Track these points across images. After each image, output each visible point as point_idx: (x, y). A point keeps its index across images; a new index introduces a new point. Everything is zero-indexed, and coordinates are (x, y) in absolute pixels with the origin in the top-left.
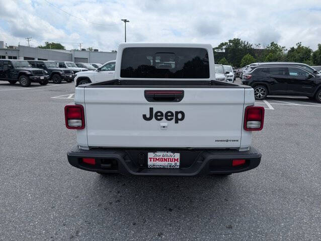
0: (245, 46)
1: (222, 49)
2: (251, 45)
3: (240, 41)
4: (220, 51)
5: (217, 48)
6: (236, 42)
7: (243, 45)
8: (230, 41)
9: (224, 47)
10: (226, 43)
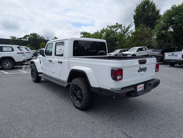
0: (40, 38)
1: (26, 39)
2: (44, 38)
3: (37, 35)
4: (25, 40)
5: (23, 38)
6: (35, 35)
7: (39, 37)
8: (31, 34)
9: (28, 38)
10: (29, 36)
